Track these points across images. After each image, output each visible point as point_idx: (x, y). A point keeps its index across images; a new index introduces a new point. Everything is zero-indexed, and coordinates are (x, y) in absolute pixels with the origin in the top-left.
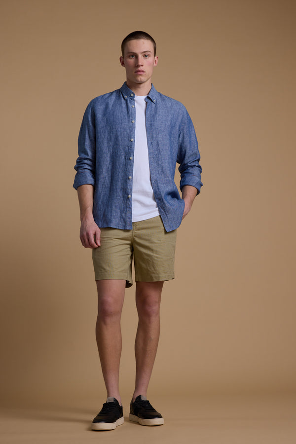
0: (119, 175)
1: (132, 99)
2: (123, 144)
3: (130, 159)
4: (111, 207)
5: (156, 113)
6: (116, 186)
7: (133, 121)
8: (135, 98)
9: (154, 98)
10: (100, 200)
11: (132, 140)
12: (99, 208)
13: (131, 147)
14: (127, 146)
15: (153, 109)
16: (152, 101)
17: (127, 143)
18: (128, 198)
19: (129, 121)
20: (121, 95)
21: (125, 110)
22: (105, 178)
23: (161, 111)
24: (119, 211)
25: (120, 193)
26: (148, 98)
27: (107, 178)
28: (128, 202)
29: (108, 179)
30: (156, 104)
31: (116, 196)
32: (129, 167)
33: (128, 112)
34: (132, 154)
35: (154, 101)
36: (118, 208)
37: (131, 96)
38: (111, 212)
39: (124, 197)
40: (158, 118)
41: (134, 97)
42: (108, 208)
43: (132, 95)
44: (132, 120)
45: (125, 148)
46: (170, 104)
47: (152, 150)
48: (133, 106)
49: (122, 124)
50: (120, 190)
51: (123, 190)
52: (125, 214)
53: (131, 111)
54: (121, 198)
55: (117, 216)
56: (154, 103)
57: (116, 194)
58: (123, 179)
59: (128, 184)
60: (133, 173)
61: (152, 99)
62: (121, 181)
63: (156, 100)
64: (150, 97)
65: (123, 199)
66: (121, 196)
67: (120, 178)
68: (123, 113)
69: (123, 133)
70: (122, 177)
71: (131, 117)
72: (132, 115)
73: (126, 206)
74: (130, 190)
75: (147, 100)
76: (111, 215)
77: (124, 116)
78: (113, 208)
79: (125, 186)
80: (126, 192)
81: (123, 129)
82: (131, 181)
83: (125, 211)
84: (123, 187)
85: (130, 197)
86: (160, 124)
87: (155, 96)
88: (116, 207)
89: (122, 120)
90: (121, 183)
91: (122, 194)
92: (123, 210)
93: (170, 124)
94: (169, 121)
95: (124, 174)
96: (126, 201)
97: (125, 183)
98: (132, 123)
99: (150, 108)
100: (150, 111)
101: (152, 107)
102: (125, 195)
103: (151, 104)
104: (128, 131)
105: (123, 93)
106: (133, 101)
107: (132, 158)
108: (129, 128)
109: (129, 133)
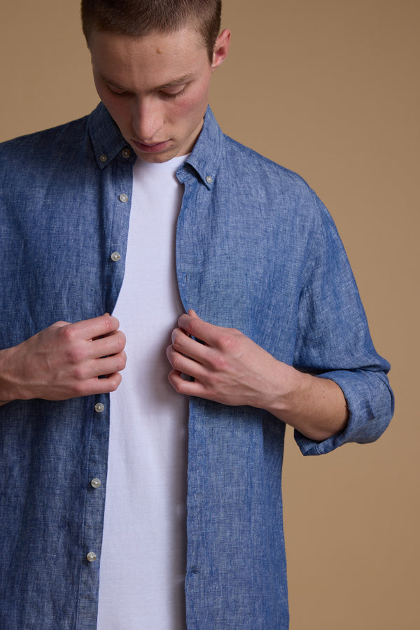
0: (56, 469)
1: (125, 168)
4: (24, 591)
5: (213, 229)
6: (44, 512)
7: (115, 256)
9: (209, 168)
15: (203, 211)
16: (200, 181)
18: (86, 562)
22: (11, 469)
23: (231, 222)
24: (48, 607)
25: (57, 539)
26: (187, 167)
27: (16, 472)
28: (84, 576)
29: (21, 475)
30: (214, 190)
31: (44, 550)
32: (92, 440)
33: (101, 222)
35: (209, 180)
36: (48, 595)
38: (22, 610)
39: (70, 555)
40: (219, 252)
42: (12, 587)
43: (126, 153)
46: (262, 193)
48: (124, 198)
49: (77, 271)
50: (60, 527)
51: (70, 529)
52: (73, 618)
53: (111, 216)
54: (61, 560)
55: (42, 625)
56: (209, 189)
57: (45, 541)
58: (71, 487)
59: (88, 509)
60: (106, 464)
61: (201, 174)
62: (64, 494)
63: (216, 176)
64: (195, 167)
65: (68, 563)
66: (61, 550)
67: (60, 481)
68: (84, 224)
69: (81, 308)
70: (66, 479)
71: (109, 240)
72: (115, 232)
73: (78, 592)
74: (95, 529)
75: (181, 178)
76: (21, 622)
77: (90, 238)
78: (30, 593)
79: (77, 514)
80: (78, 536)
81: (79, 289)
82: (98, 497)
83: (70, 610)
84: (70, 518)
85: (94, 558)
86: (228, 275)
87: (213, 163)
88: (39, 591)
89: (79, 252)
90: (64, 500)
91: (65, 544)
92: (64, 606)
93: (265, 271)
94: (258, 260)
95: (77, 467)
96: (79, 569)
97: (77, 503)
98: (112, 261)
99: (190, 209)
100: (189, 220)
101: (197, 205)
102: (76, 548)
103: (196, 191)
104: (101, 299)
105: (94, 142)
106: (126, 174)
107: (102, 405)
108: (103, 287)
109: (101, 306)
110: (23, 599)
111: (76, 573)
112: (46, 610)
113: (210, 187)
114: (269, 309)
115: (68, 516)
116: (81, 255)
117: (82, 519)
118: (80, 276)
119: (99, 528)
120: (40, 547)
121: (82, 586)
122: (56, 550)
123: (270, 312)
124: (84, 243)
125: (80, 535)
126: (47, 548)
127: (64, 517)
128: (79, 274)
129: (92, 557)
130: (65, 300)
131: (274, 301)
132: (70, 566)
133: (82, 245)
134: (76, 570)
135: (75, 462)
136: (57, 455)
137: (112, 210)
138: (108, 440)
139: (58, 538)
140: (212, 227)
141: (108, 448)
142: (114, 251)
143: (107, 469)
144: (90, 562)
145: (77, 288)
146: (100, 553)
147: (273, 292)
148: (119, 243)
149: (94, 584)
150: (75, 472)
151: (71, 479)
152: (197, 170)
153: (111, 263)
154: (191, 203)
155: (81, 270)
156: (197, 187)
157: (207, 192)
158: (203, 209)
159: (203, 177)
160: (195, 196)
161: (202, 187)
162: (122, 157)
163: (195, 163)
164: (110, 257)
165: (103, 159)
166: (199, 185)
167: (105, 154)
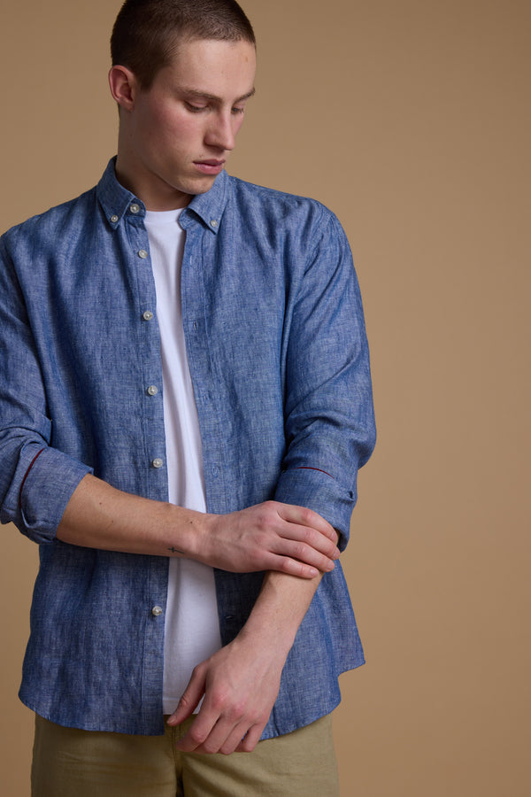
1: (137, 222)
2: (120, 406)
3: (151, 465)
4: (89, 649)
7: (147, 315)
8: (147, 222)
9: (213, 213)
10: (52, 613)
11: (153, 390)
12: (46, 643)
13: (151, 420)
14: (137, 414)
16: (206, 226)
18: (152, 616)
19: (133, 315)
20: (99, 214)
23: (237, 258)
24: (114, 664)
26: (189, 213)
28: (150, 630)
30: (220, 233)
31: (108, 608)
32: (151, 496)
33: (127, 281)
34: (159, 445)
35: (214, 225)
36: (113, 653)
37: (129, 213)
38: (88, 668)
39: (135, 611)
41: (141, 216)
42: (77, 646)
43: (135, 209)
44: (143, 309)
45: (129, 421)
47: (214, 420)
48: (143, 254)
50: (123, 584)
51: (134, 585)
52: (139, 674)
53: (134, 275)
54: (125, 617)
55: (109, 683)
56: (214, 233)
57: (108, 599)
59: (153, 563)
61: (204, 218)
63: (221, 220)
64: (197, 212)
65: (133, 619)
66: (126, 607)
68: (109, 286)
71: (138, 300)
72: (141, 290)
73: (143, 648)
74: (160, 583)
75: (185, 224)
76: (88, 681)
77: (116, 298)
78: (95, 651)
79: (141, 570)
80: (143, 592)
81: (112, 350)
83: (136, 666)
84: (134, 574)
85: (160, 612)
86: (236, 314)
87: (217, 207)
88: (104, 648)
91: (129, 601)
92: (130, 662)
96: (144, 625)
98: (145, 320)
99: (196, 255)
100: (196, 267)
101: (203, 251)
102: (141, 604)
103: (201, 236)
104: (135, 356)
105: (104, 206)
106: (140, 230)
107: (161, 460)
108: (137, 345)
109: (136, 364)
110: (89, 657)
111: (141, 628)
112: (112, 667)
113: (216, 231)
115: (131, 572)
117: (147, 573)
118: (111, 338)
119: (164, 582)
120: (104, 605)
121: (147, 642)
122: (120, 608)
125: (145, 590)
126: (111, 605)
127: (128, 573)
128: (110, 336)
129: (157, 611)
130: (99, 362)
132: (135, 621)
133: (109, 307)
134: (141, 626)
137: (134, 268)
138: (167, 495)
139: (122, 595)
142: (145, 310)
144: (155, 616)
145: (110, 349)
146: (166, 606)
148: (149, 301)
149: (159, 639)
152: (199, 214)
153: (144, 323)
154: (195, 250)
155: (112, 331)
156: (202, 233)
157: (213, 236)
158: (210, 253)
159: (208, 222)
160: (200, 241)
161: (207, 232)
162: (132, 214)
163: (196, 207)
164: (142, 317)
165: (115, 219)
166: (203, 230)
167: (116, 214)
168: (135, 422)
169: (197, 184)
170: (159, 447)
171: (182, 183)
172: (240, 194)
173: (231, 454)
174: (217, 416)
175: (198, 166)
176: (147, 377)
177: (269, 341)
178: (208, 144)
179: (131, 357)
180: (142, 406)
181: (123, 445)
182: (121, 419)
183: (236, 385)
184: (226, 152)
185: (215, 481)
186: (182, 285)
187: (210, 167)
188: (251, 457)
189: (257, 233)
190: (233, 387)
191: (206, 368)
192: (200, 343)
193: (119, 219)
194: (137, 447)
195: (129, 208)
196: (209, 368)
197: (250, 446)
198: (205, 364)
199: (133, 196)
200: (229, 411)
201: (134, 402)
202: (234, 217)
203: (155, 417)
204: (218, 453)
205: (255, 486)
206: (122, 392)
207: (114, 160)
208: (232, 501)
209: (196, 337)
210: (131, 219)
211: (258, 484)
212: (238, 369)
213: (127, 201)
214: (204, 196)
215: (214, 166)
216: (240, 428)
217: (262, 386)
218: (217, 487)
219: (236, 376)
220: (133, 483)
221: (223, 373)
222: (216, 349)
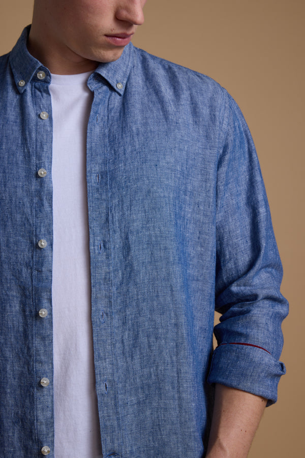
0: (4, 370)
1: (43, 88)
2: (12, 258)
3: (38, 315)
7: (41, 172)
8: (53, 85)
9: (119, 76)
11: (43, 243)
13: (40, 272)
14: (28, 265)
16: (112, 89)
17: (25, 254)
18: (41, 455)
19: (28, 171)
21: (14, 131)
23: (143, 118)
26: (96, 76)
32: (37, 342)
33: (24, 140)
34: (45, 295)
35: (120, 87)
37: (35, 79)
41: (47, 81)
43: (41, 75)
44: (38, 167)
45: (20, 272)
48: (44, 115)
49: (5, 186)
50: (14, 423)
51: (23, 425)
53: (34, 135)
54: (18, 453)
56: (120, 95)
58: (20, 386)
59: (39, 406)
60: (52, 364)
61: (110, 81)
62: (14, 392)
63: (127, 83)
64: (104, 76)
66: (17, 444)
67: (9, 380)
68: (7, 143)
69: (11, 220)
70: (15, 378)
71: (34, 158)
72: (38, 149)
74: (47, 425)
75: (92, 87)
77: (13, 155)
79: (29, 411)
80: (31, 432)
81: (8, 203)
82: (47, 395)
84: (23, 414)
85: (48, 451)
86: (138, 169)
87: (123, 72)
89: (4, 168)
90: (15, 398)
91: (20, 439)
93: (176, 160)
94: (168, 150)
95: (24, 367)
97: (27, 401)
98: (39, 177)
99: (102, 114)
100: (101, 124)
101: (109, 111)
102: (31, 443)
103: (108, 97)
104: (29, 210)
105: (14, 70)
106: (45, 95)
107: (46, 310)
108: (32, 200)
109: (30, 217)
113: (122, 93)
114: (185, 195)
115: (20, 413)
116: (7, 171)
117: (34, 415)
118: (8, 191)
119: (51, 423)
122: (12, 444)
123: (188, 198)
124: (8, 161)
125: (33, 431)
126: (4, 442)
127: (17, 414)
128: (7, 189)
129: (46, 451)
131: (189, 187)
133: (6, 162)
135: (21, 363)
136: (4, 357)
137: (34, 129)
138: (52, 342)
139: (13, 433)
140: (122, 128)
141: (52, 349)
142: (40, 168)
143: (53, 367)
144: (44, 456)
145: (7, 201)
146: (54, 446)
147: (188, 179)
148: (45, 159)
150: (22, 372)
151: (20, 379)
152: (106, 78)
153: (39, 180)
154: (102, 110)
155: (9, 185)
156: (109, 94)
157: (118, 97)
158: (115, 113)
159: (114, 85)
160: (107, 102)
161: (113, 94)
162: (39, 80)
163: (103, 72)
164: (37, 173)
165: (22, 83)
166: (110, 92)
167: (23, 79)
168: (25, 272)
169: (108, 55)
170: (46, 297)
171: (95, 53)
172: (144, 61)
173: (119, 301)
174: (108, 265)
175: (109, 39)
176: (38, 230)
177: (164, 197)
178: (118, 19)
179: (25, 210)
180: (33, 258)
181: (15, 294)
182: (14, 269)
183: (130, 237)
184: (135, 26)
185: (102, 326)
186: (88, 140)
187: (120, 39)
188: (138, 306)
189: (163, 97)
190: (127, 238)
191: (104, 218)
192: (101, 194)
193: (26, 84)
194: (26, 297)
195: (36, 74)
196: (107, 220)
197: (137, 295)
198: (103, 215)
199: (40, 64)
200: (121, 261)
201: (26, 253)
202: (138, 80)
203: (43, 269)
204: (107, 300)
205: (140, 332)
206: (16, 243)
207: (28, 29)
208: (118, 345)
209: (98, 189)
210: (37, 84)
211: (143, 331)
212: (134, 221)
213: (34, 68)
214: (113, 63)
215: (124, 38)
216: (130, 277)
217: (154, 239)
218: (103, 332)
219: (131, 228)
220: (21, 329)
221: (120, 224)
222: (116, 201)
